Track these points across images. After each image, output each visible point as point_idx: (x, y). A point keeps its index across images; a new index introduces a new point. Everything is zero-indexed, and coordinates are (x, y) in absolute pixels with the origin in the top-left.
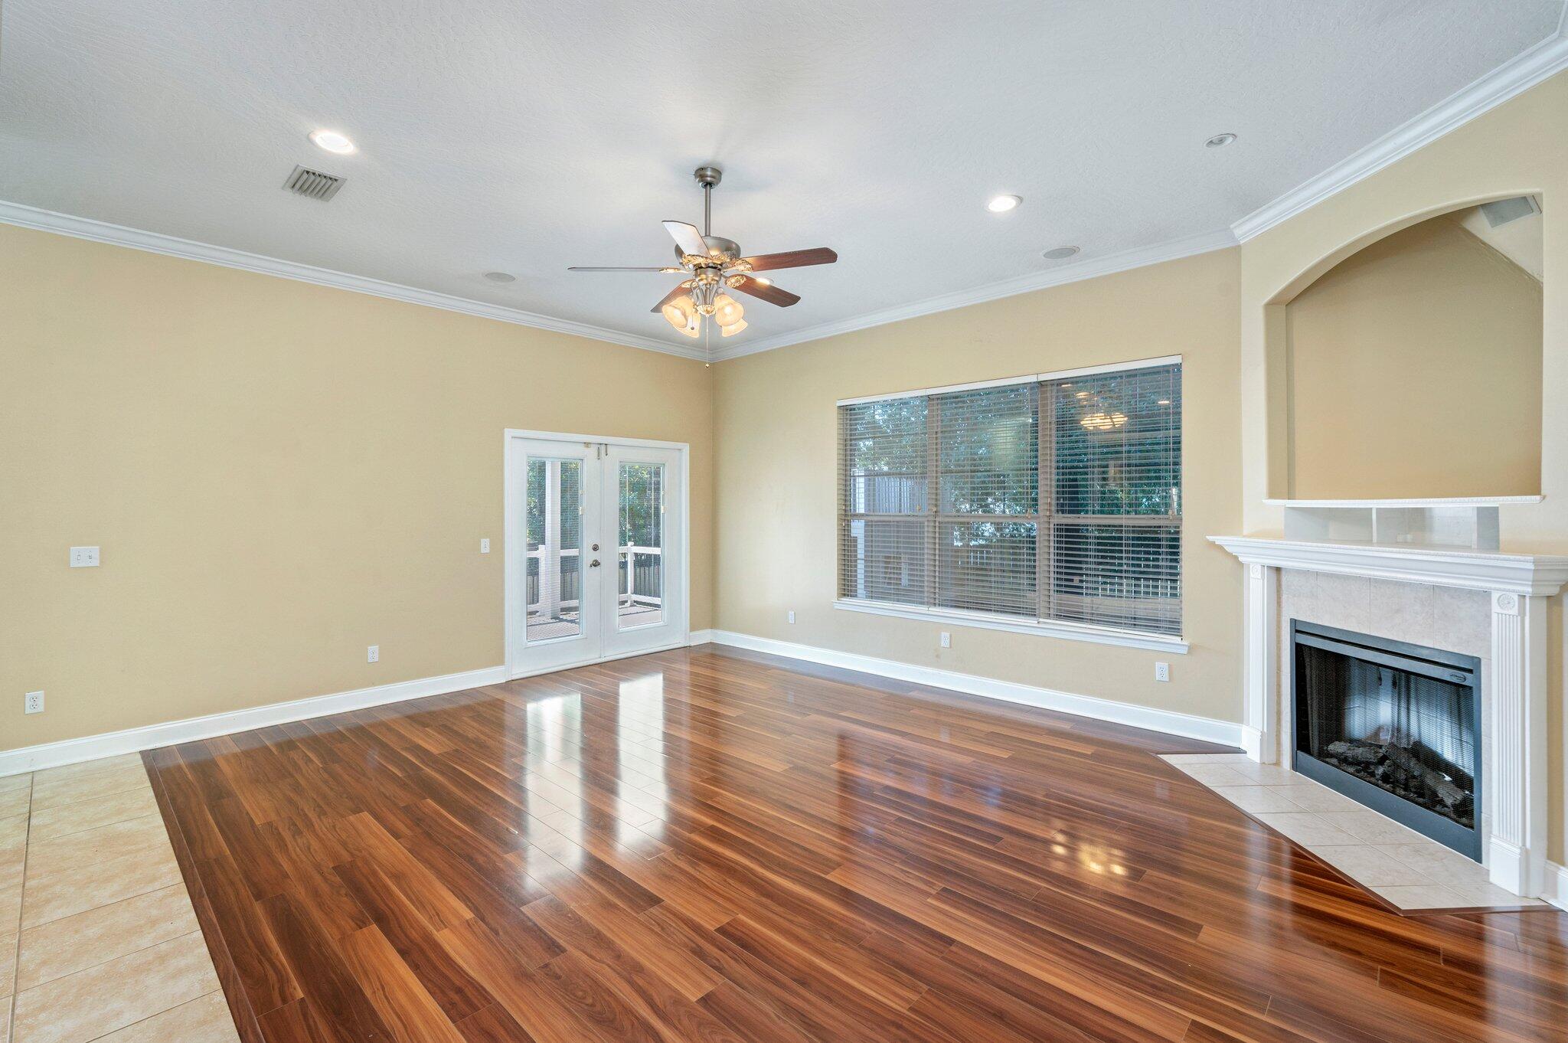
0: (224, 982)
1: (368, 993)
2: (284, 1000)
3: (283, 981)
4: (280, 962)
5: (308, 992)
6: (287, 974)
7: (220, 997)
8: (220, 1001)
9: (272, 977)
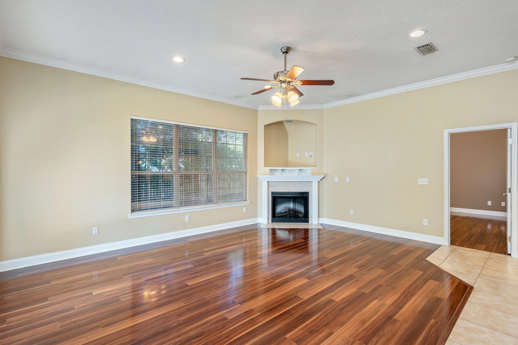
0: (446, 339)
1: (420, 309)
2: (438, 322)
3: (432, 326)
4: (427, 331)
5: (431, 319)
6: (429, 327)
7: (451, 337)
8: (452, 336)
9: (433, 329)
